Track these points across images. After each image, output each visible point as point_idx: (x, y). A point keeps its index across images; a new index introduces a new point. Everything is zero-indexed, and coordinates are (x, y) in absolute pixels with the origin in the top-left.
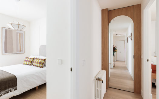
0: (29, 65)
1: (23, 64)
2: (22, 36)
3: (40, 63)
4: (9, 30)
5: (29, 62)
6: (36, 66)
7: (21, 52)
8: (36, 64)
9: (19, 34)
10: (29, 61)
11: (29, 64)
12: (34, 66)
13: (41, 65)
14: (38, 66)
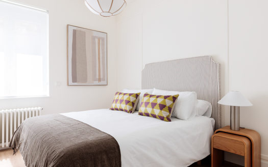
0: (126, 111)
1: (112, 109)
2: (103, 44)
3: (162, 107)
4: (80, 31)
5: (126, 104)
6: (147, 115)
7: (102, 83)
8: (149, 110)
9: (97, 40)
10: (128, 102)
11: (128, 110)
12: (141, 114)
13: (165, 113)
14: (154, 116)
